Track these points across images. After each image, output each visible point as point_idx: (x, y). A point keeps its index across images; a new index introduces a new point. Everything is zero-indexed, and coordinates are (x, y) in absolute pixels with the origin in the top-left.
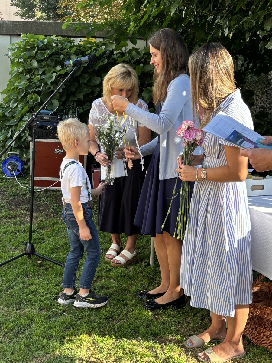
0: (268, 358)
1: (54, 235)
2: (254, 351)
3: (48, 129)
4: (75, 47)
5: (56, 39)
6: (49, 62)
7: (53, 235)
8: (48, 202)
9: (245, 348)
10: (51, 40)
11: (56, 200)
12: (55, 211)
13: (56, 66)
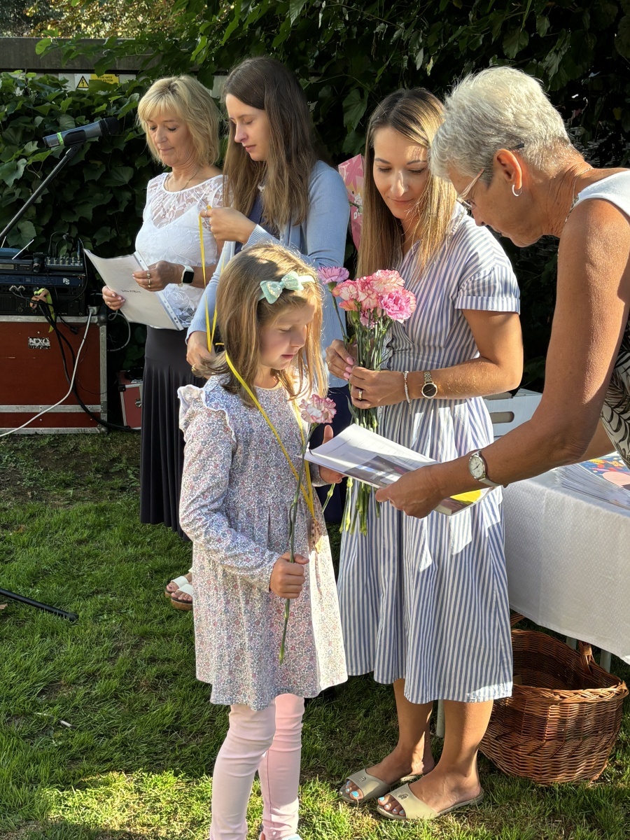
0: (533, 803)
1: (34, 540)
2: (502, 787)
3: (11, 293)
4: (69, 96)
5: (24, 79)
6: (8, 133)
7: (32, 541)
8: (18, 464)
9: (482, 782)
10: (11, 81)
11: (37, 459)
12: (35, 485)
13: (26, 143)
